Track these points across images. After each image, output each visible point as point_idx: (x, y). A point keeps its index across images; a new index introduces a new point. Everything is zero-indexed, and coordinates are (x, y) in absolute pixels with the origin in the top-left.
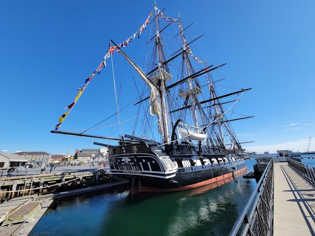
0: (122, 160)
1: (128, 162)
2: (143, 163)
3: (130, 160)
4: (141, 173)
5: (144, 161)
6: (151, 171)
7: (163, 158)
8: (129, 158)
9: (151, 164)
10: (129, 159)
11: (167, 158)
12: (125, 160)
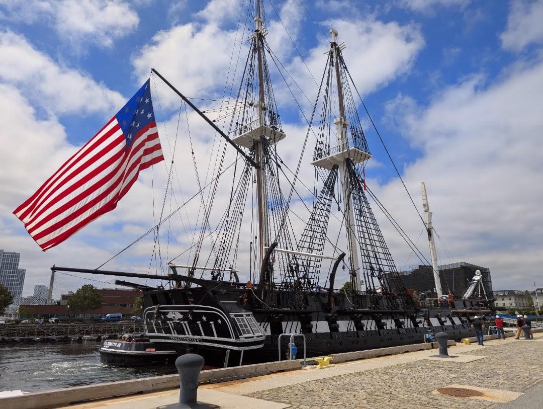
0: (169, 316)
1: (178, 320)
2: (203, 323)
3: (181, 316)
4: (200, 341)
5: (204, 318)
6: (216, 338)
7: (236, 316)
8: (179, 312)
9: (216, 324)
10: (179, 314)
11: (245, 316)
12: (174, 315)
